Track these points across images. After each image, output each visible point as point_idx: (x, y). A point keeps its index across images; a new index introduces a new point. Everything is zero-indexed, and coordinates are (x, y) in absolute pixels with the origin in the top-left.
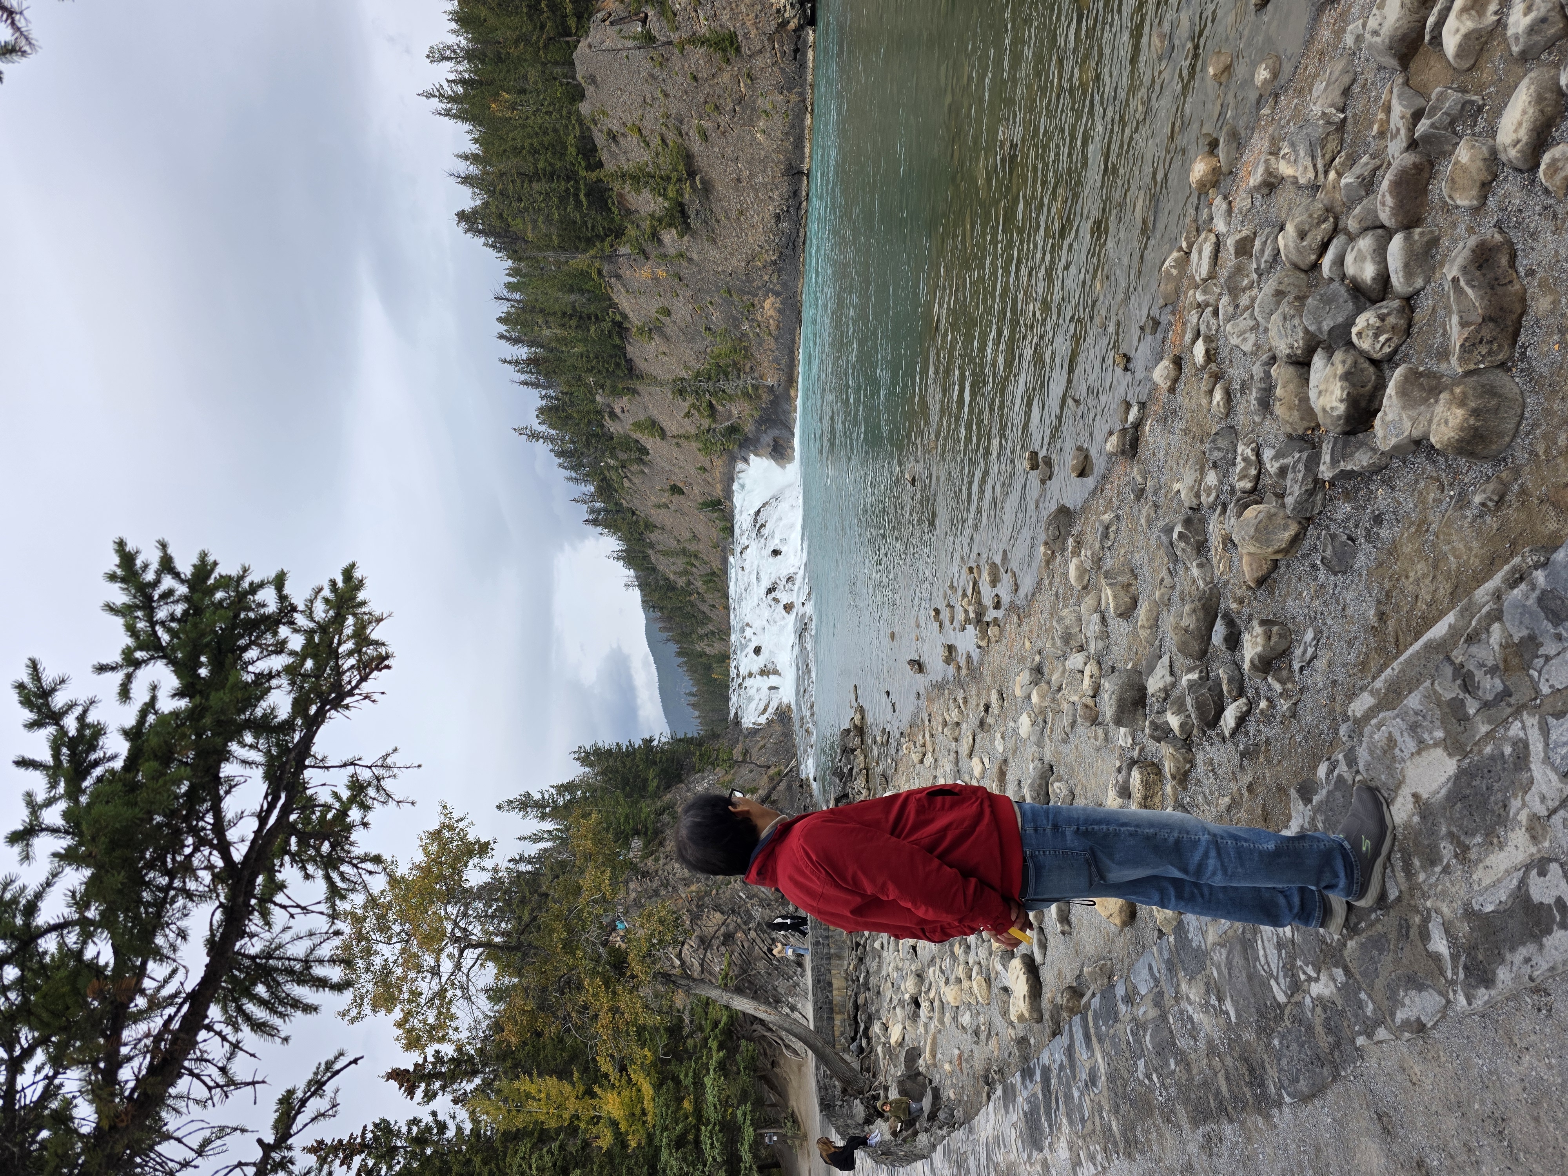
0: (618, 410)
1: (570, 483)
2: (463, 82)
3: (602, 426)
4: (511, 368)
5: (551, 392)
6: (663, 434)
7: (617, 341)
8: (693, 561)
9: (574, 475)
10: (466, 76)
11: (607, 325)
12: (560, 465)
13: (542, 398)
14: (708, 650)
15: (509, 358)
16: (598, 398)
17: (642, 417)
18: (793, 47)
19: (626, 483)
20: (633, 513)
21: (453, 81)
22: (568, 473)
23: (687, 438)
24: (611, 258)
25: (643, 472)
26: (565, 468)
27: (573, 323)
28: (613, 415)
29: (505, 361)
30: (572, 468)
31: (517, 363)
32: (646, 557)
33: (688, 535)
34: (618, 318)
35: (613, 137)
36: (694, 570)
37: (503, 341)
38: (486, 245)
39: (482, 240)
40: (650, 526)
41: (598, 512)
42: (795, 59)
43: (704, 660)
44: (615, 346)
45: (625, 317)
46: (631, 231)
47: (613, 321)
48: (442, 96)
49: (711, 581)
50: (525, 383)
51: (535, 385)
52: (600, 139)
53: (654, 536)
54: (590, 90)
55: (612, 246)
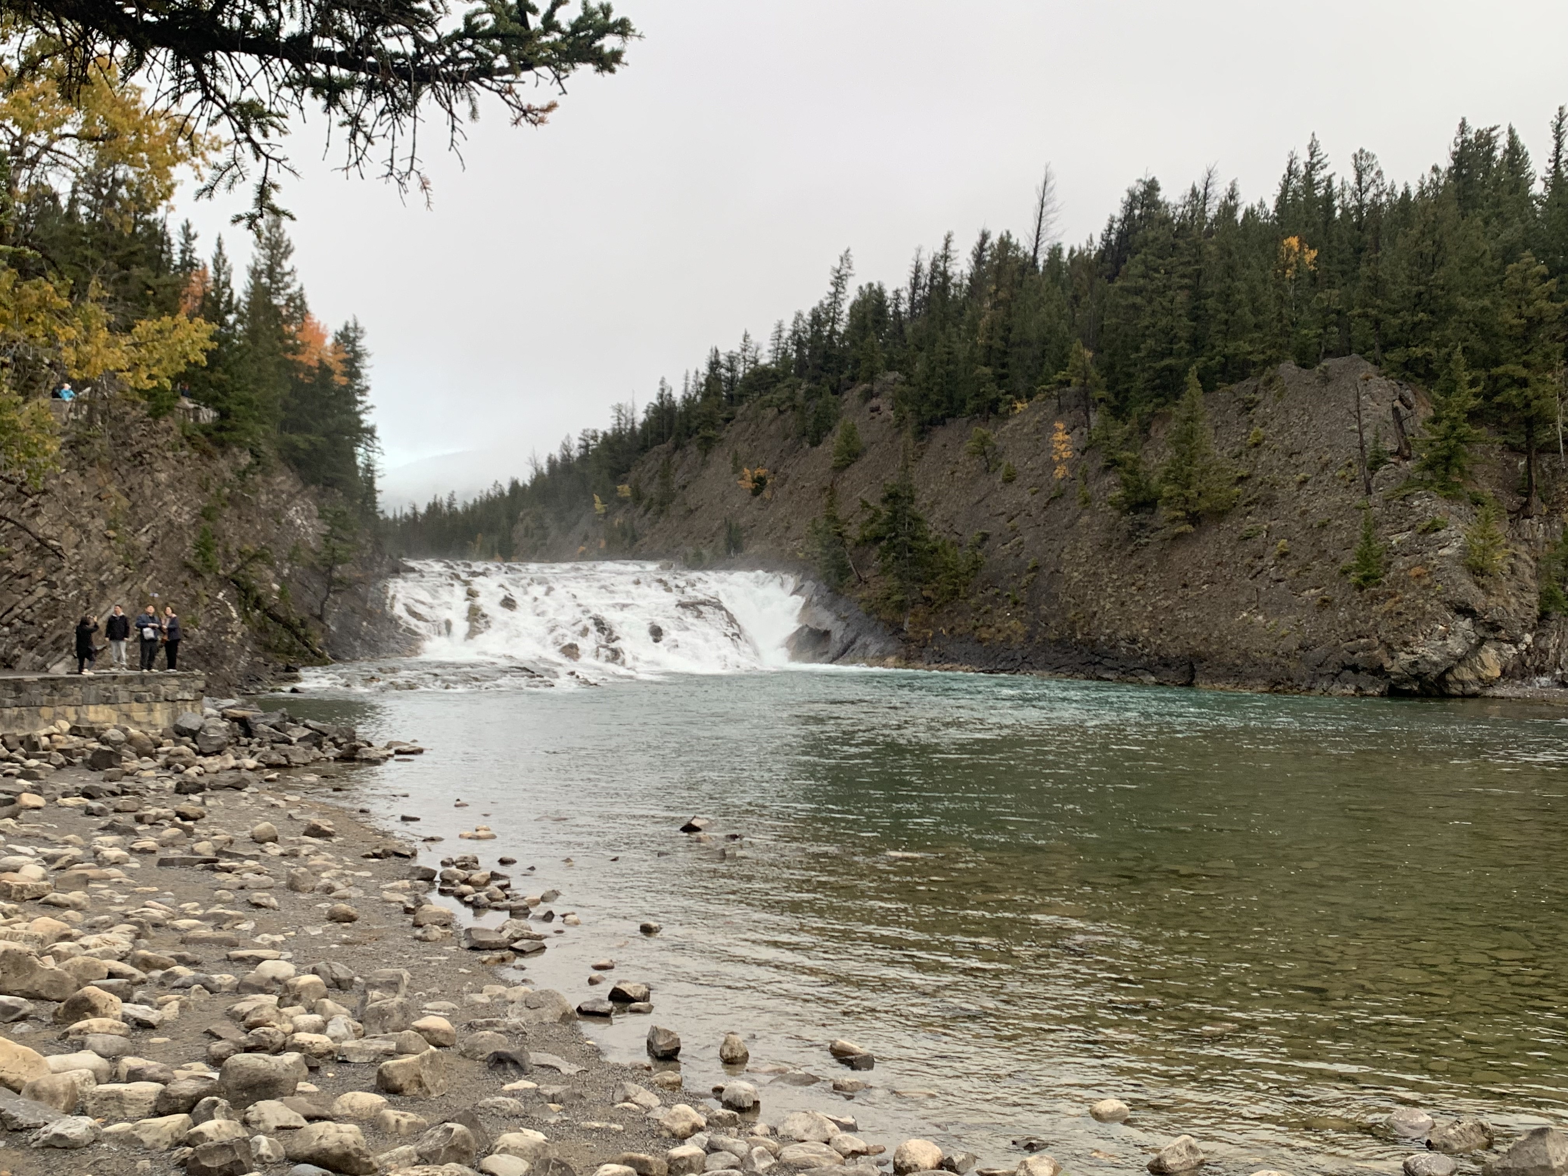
0: (875, 402)
1: (773, 329)
2: (1329, 198)
3: (853, 379)
4: (939, 249)
5: (904, 307)
6: (839, 469)
7: (970, 405)
8: (655, 508)
9: (786, 334)
10: (1337, 203)
11: (992, 390)
12: (800, 315)
13: (897, 292)
14: (520, 528)
15: (952, 246)
16: (891, 376)
17: (864, 438)
18: (1362, 665)
19: (771, 413)
20: (727, 420)
21: (1329, 185)
22: (788, 327)
23: (831, 504)
24: (1085, 402)
25: (786, 438)
26: (796, 322)
27: (998, 344)
28: (869, 395)
29: (948, 242)
30: (795, 333)
31: (946, 257)
32: (661, 438)
33: (692, 502)
34: (1002, 409)
35: (1248, 407)
36: (641, 510)
37: (978, 238)
38: (1112, 220)
39: (1119, 214)
40: (707, 444)
41: (731, 369)
42: (1345, 667)
43: (504, 522)
44: (963, 402)
45: (1005, 417)
46: (1119, 431)
47: (998, 400)
48: (1311, 167)
49: (624, 534)
50: (918, 269)
51: (915, 285)
52: (1243, 389)
53: (693, 449)
54: (1310, 376)
55: (1101, 400)
